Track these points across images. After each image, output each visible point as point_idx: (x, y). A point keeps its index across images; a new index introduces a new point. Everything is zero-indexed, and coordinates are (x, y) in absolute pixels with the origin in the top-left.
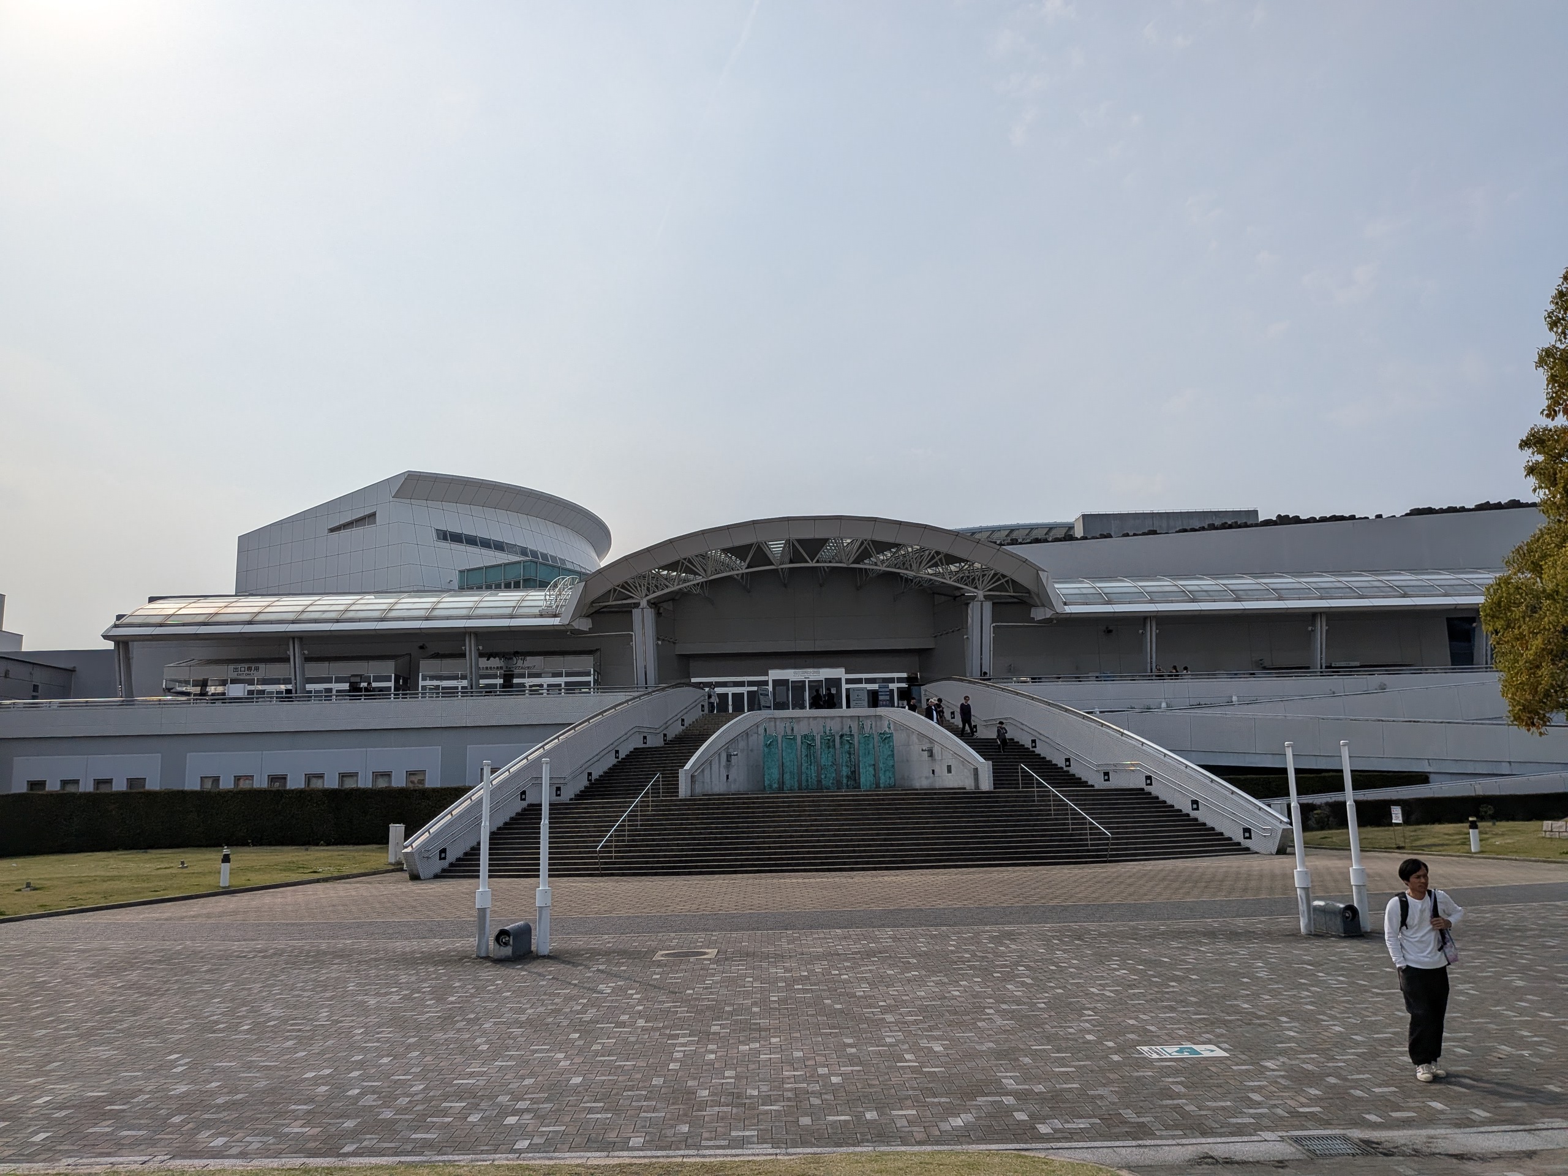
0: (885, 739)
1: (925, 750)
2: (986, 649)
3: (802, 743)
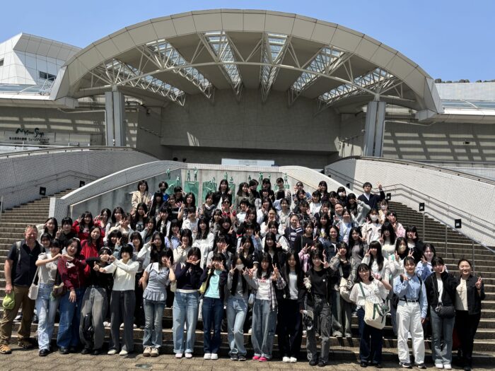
3: (203, 190)
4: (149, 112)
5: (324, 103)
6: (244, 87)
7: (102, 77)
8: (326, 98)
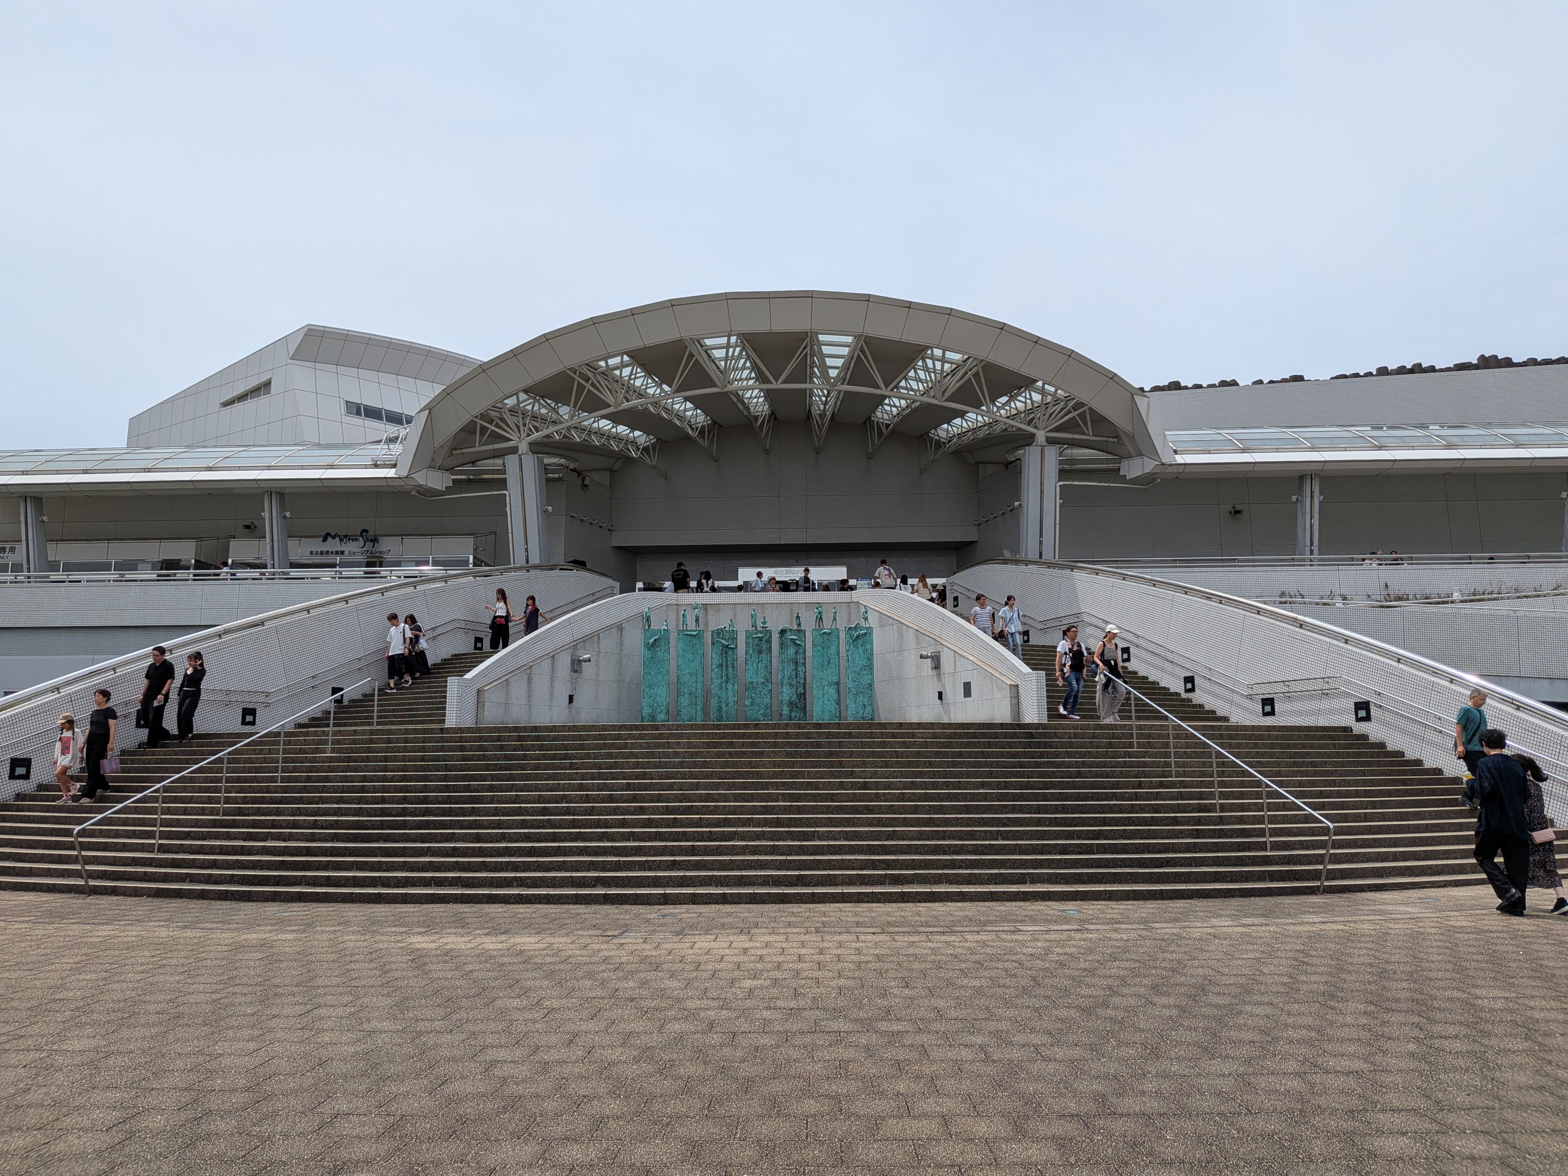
0: (858, 637)
1: (926, 657)
2: (1048, 523)
3: (713, 644)
4: (587, 482)
5: (939, 444)
6: (776, 418)
7: (497, 426)
8: (943, 434)
